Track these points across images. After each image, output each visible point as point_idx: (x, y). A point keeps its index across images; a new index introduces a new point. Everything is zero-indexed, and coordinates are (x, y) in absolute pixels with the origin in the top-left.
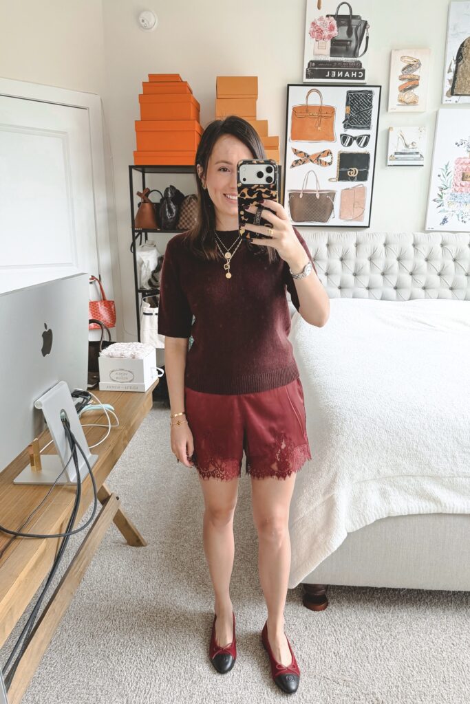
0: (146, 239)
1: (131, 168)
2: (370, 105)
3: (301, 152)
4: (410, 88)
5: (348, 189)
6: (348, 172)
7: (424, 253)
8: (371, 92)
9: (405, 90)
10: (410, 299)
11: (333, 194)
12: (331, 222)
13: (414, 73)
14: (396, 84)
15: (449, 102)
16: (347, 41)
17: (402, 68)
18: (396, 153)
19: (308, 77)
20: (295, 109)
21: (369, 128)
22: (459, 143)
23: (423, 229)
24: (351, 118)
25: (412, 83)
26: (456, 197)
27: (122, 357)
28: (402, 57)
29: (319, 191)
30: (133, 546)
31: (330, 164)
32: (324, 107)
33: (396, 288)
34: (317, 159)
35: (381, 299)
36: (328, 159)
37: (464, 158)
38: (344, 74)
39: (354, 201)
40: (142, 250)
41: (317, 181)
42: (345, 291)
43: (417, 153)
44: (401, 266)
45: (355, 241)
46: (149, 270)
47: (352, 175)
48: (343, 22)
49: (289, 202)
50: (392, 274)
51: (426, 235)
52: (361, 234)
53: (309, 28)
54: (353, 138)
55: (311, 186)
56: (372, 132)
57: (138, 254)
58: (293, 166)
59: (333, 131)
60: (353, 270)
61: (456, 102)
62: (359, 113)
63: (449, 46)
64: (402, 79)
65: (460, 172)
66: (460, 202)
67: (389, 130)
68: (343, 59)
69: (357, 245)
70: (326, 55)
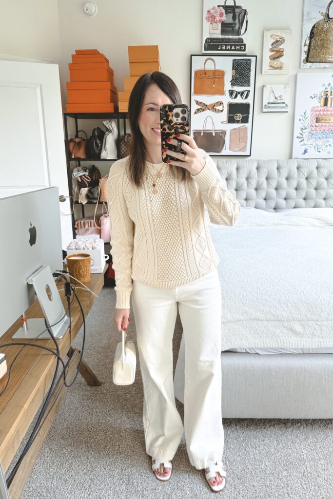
2: (249, 69)
3: (201, 103)
4: (278, 58)
5: (235, 129)
6: (235, 117)
7: (284, 174)
8: (249, 60)
9: (274, 59)
11: (224, 133)
12: (223, 153)
13: (280, 47)
14: (267, 54)
15: (305, 67)
16: (233, 24)
17: (271, 43)
18: (268, 103)
19: (205, 49)
20: (196, 73)
21: (249, 85)
22: (313, 96)
24: (236, 79)
26: (313, 134)
28: (271, 36)
29: (215, 131)
31: (222, 111)
32: (217, 71)
33: (265, 199)
34: (213, 108)
35: (255, 208)
36: (220, 108)
37: (317, 107)
38: (231, 48)
39: (240, 137)
41: (213, 123)
43: (284, 103)
44: (268, 184)
45: (235, 166)
47: (238, 119)
48: (229, 11)
50: (262, 189)
51: (286, 161)
53: (205, 14)
54: (238, 93)
55: (209, 127)
56: (251, 88)
58: (196, 113)
59: (223, 88)
60: (235, 187)
61: (310, 67)
62: (242, 75)
63: (304, 27)
64: (271, 51)
65: (315, 117)
66: (316, 138)
67: (263, 86)
68: (230, 37)
69: (238, 169)
70: (218, 34)
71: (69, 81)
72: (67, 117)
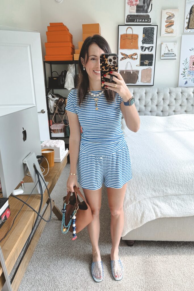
2: (153, 34)
3: (124, 54)
4: (170, 26)
5: (144, 69)
6: (144, 62)
7: (174, 96)
8: (153, 28)
9: (168, 27)
11: (138, 72)
12: (137, 84)
13: (172, 20)
14: (164, 24)
15: (187, 32)
16: (143, 6)
17: (166, 18)
18: (164, 54)
19: (127, 22)
20: (121, 36)
21: (153, 43)
22: (191, 50)
23: (177, 86)
24: (145, 39)
25: (171, 24)
26: (191, 72)
28: (166, 13)
29: (132, 70)
31: (136, 59)
32: (134, 35)
33: (162, 111)
34: (131, 57)
35: (156, 116)
36: (135, 57)
37: (193, 56)
38: (142, 20)
39: (147, 75)
41: (131, 66)
42: (141, 113)
43: (173, 54)
44: (164, 102)
47: (146, 64)
50: (160, 105)
51: (175, 88)
53: (127, 1)
54: (146, 48)
55: (129, 69)
56: (154, 45)
58: (121, 60)
59: (137, 45)
60: (144, 104)
61: (190, 31)
62: (148, 37)
63: (186, 7)
64: (166, 22)
65: (192, 62)
66: (192, 75)
67: (162, 44)
68: (142, 14)
69: (146, 93)
70: (134, 12)
71: (47, 42)
72: (46, 63)
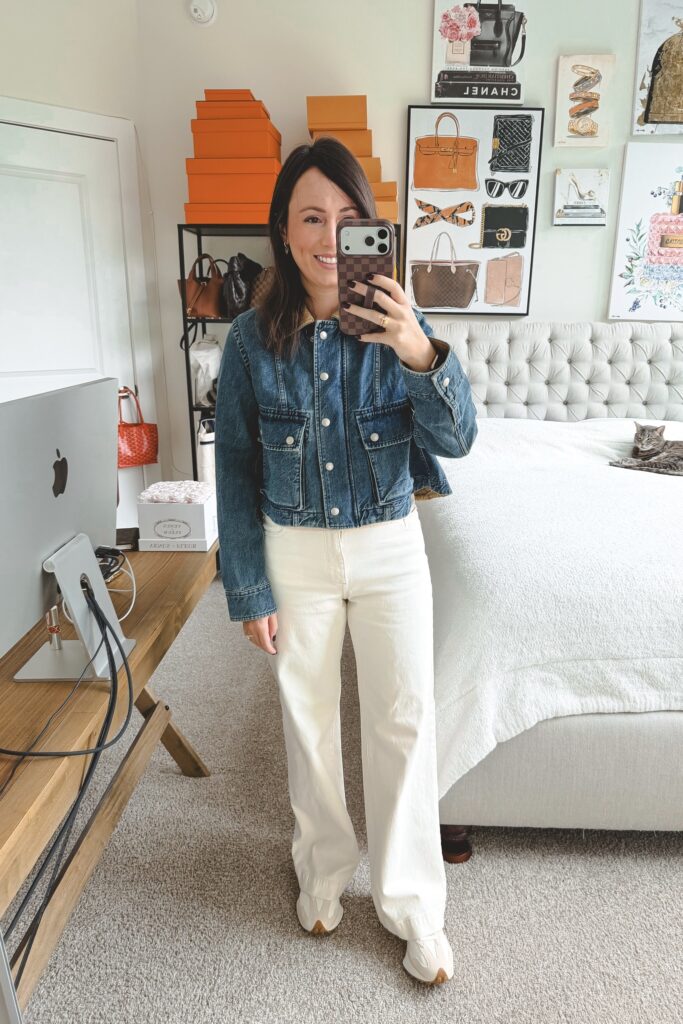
0: (204, 332)
1: (181, 228)
2: (528, 137)
3: (428, 205)
4: (586, 112)
5: (497, 259)
6: (497, 235)
7: (606, 352)
8: (529, 117)
9: (579, 115)
10: (587, 418)
11: (475, 267)
12: (473, 307)
13: (592, 90)
14: (565, 105)
15: (642, 133)
16: (494, 42)
17: (573, 83)
18: (565, 207)
19: (438, 95)
20: (419, 143)
21: (526, 170)
22: (656, 192)
23: (605, 317)
24: (501, 156)
25: (589, 104)
26: (652, 271)
27: (172, 500)
28: (574, 67)
29: (455, 262)
30: (190, 776)
32: (462, 139)
33: (566, 403)
34: (452, 216)
35: (546, 419)
36: (467, 216)
37: (664, 214)
38: (490, 91)
39: (507, 277)
40: (198, 349)
41: (452, 248)
42: (494, 408)
43: (596, 207)
44: (573, 371)
45: (506, 335)
46: (209, 377)
47: (503, 239)
49: (412, 278)
50: (561, 383)
51: (610, 326)
52: (516, 324)
53: (438, 22)
54: (504, 185)
55: (444, 256)
56: (531, 176)
57: (193, 354)
58: (417, 226)
59: (474, 174)
60: (505, 378)
61: (652, 132)
62: (511, 146)
63: (641, 50)
64: (574, 98)
65: (658, 235)
66: (658, 279)
67: (556, 172)
68: (489, 69)
69: (510, 341)
70: (464, 63)
